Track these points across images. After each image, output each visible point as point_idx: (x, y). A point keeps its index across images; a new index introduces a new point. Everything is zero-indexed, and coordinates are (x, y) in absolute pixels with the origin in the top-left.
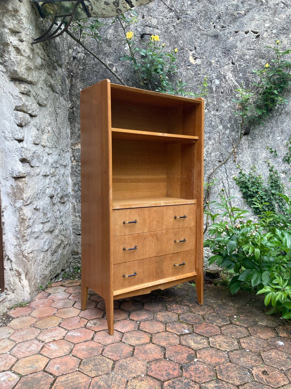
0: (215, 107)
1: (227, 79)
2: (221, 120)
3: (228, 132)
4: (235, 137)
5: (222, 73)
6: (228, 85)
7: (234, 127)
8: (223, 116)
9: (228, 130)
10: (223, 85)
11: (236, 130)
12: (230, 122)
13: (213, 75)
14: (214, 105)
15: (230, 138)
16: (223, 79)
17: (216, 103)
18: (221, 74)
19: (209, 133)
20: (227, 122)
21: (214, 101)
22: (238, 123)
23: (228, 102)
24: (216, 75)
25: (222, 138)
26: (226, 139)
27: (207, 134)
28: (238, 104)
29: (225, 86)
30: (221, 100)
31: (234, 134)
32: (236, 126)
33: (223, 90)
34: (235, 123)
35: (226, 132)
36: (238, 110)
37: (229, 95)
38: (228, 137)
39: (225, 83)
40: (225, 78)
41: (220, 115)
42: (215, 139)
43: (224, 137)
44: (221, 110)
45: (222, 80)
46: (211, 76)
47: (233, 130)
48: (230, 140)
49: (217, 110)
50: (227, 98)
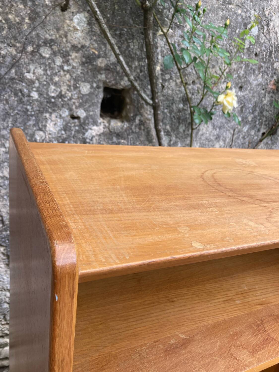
0: (240, 81)
1: (271, 27)
2: (242, 107)
3: (245, 129)
4: (253, 138)
5: (267, 13)
6: (269, 41)
7: (256, 122)
8: (247, 100)
9: (247, 126)
10: (263, 39)
11: (258, 126)
12: (253, 111)
13: (253, 12)
14: (239, 77)
15: (247, 139)
16: (266, 27)
17: (242, 72)
18: (265, 16)
19: (220, 128)
20: (249, 112)
21: (241, 68)
22: (263, 116)
23: (260, 76)
24: (256, 14)
25: (236, 139)
26: (240, 140)
27: (216, 130)
28: (272, 82)
29: (264, 42)
30: (251, 69)
31: (253, 133)
32: (259, 120)
33: (259, 50)
34: (259, 115)
35: (244, 129)
36: (269, 92)
37: (264, 63)
38: (244, 138)
39: (265, 36)
40: (268, 25)
41: (242, 98)
42: (224, 141)
43: (238, 138)
44: (246, 89)
45: (263, 28)
46: (248, 14)
47: (254, 127)
48: (245, 143)
49: (241, 87)
50: (261, 67)
